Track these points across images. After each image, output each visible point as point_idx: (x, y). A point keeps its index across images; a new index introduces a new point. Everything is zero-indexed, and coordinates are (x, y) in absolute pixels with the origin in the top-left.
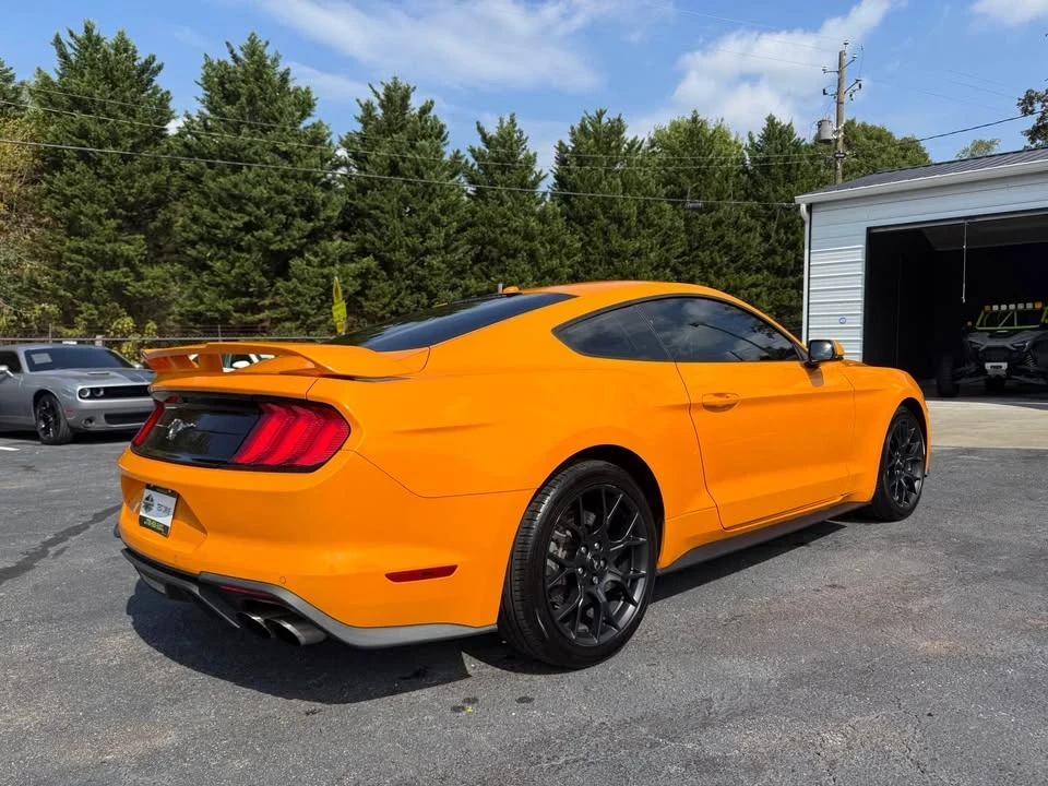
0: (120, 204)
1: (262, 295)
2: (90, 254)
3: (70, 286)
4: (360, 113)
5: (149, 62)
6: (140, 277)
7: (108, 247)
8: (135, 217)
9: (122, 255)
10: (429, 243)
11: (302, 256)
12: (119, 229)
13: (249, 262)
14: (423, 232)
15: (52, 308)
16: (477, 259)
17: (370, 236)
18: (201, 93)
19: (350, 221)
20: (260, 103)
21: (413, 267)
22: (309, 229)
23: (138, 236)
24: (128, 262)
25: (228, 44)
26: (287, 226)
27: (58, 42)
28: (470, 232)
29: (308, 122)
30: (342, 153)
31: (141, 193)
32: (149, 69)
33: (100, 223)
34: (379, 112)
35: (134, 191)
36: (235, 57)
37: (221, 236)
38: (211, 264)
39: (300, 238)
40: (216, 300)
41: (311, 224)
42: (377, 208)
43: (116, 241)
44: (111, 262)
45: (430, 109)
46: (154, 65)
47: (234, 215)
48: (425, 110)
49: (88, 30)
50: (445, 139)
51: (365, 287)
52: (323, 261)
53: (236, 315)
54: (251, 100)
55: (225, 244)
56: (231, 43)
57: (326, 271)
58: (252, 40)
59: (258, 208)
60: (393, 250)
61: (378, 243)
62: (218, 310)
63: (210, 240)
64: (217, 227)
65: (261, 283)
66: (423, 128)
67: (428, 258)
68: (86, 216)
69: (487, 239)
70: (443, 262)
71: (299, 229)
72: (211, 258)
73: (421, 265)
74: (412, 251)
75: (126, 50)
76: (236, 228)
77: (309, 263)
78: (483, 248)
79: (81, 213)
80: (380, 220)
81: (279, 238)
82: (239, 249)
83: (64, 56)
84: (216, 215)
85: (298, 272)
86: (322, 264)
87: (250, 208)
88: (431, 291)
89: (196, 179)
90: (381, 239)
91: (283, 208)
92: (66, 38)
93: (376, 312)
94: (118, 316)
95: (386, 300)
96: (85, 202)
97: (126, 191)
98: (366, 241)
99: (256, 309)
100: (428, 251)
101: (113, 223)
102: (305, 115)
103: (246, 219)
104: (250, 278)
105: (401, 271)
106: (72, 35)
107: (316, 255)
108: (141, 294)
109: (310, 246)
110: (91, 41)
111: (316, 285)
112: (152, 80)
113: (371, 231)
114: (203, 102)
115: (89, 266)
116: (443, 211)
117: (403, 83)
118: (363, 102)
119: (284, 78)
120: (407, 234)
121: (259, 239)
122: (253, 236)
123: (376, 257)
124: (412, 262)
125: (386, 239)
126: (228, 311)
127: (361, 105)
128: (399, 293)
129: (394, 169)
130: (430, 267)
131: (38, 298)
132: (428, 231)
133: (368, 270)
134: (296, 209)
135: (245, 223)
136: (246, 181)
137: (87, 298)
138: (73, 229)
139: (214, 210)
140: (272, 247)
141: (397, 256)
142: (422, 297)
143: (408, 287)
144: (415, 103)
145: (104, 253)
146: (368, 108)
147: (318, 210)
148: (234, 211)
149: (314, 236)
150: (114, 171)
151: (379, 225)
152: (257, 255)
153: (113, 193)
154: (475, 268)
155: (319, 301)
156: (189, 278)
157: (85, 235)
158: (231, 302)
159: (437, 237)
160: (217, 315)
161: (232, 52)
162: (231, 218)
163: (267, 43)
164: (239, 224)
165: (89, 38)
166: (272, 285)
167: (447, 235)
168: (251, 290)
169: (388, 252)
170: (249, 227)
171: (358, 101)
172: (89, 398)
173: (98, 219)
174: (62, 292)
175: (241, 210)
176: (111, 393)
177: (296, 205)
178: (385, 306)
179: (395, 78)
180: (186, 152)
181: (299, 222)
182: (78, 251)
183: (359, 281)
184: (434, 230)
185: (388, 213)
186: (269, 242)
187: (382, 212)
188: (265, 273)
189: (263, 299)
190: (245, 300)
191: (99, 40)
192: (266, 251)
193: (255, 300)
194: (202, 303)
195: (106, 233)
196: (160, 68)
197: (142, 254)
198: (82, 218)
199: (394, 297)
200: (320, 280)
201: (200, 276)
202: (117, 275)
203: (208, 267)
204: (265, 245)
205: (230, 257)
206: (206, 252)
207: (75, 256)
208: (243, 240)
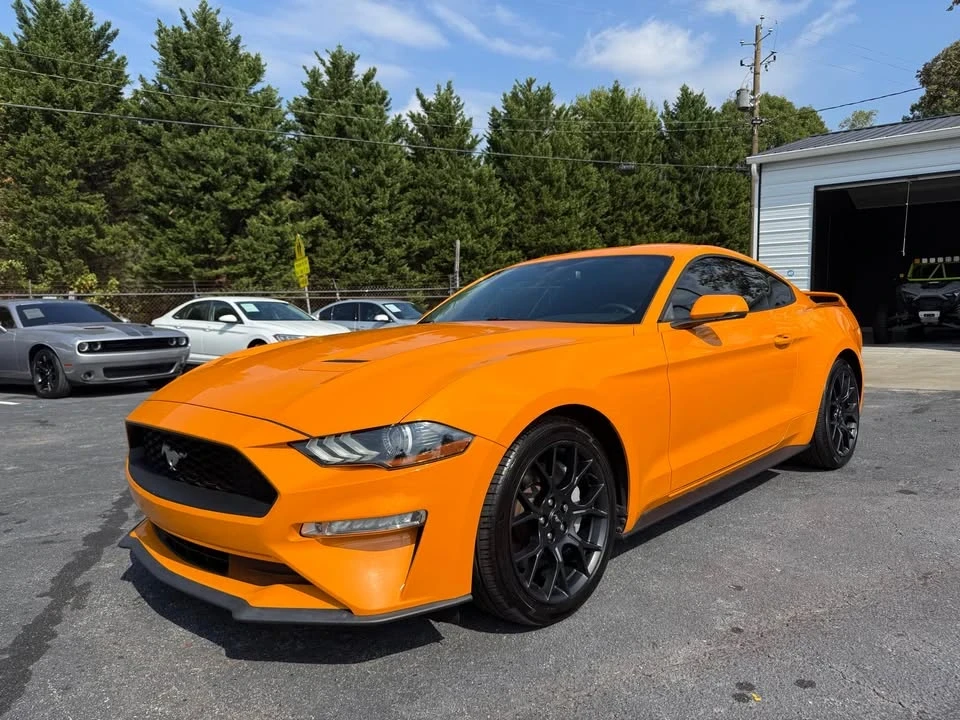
0: (81, 165)
1: (219, 253)
2: (54, 212)
3: (35, 243)
4: (307, 79)
5: (104, 29)
6: (101, 235)
7: (72, 206)
8: (94, 177)
9: (85, 214)
10: (374, 204)
11: (257, 214)
12: (80, 189)
13: (210, 220)
14: (369, 193)
15: (17, 264)
16: (419, 218)
17: (320, 196)
18: (157, 57)
19: (300, 183)
20: (214, 69)
21: (361, 225)
22: (262, 189)
23: (98, 196)
24: (91, 220)
25: (181, 10)
26: (244, 186)
27: (19, 7)
28: (412, 193)
29: (258, 87)
30: (290, 117)
31: (101, 155)
32: (105, 36)
33: (63, 183)
34: (325, 78)
35: (95, 153)
36: (188, 25)
37: (181, 195)
38: (173, 220)
39: (254, 199)
40: (178, 256)
41: (264, 184)
42: (325, 169)
43: (78, 199)
44: (76, 219)
45: (373, 76)
46: (110, 31)
47: (192, 176)
48: (368, 78)
50: (387, 105)
51: (316, 243)
52: (276, 220)
53: (196, 270)
54: (207, 66)
55: (187, 203)
56: (184, 10)
57: (280, 229)
58: (203, 7)
59: (215, 169)
60: (343, 210)
61: (327, 203)
62: (179, 266)
63: (174, 201)
64: (177, 187)
65: (219, 240)
66: (367, 94)
67: (376, 218)
68: (51, 176)
69: (428, 200)
70: (389, 221)
71: (253, 189)
72: (173, 216)
73: (369, 223)
74: (359, 210)
75: (83, 17)
76: (195, 188)
77: (264, 222)
78: (424, 208)
79: (46, 173)
80: (330, 181)
81: (235, 199)
82: (200, 207)
83: (24, 20)
84: (174, 176)
85: (254, 230)
86: (276, 223)
87: (209, 169)
88: (378, 249)
89: (155, 141)
90: (330, 199)
91: (238, 169)
93: (327, 269)
94: (80, 273)
95: (336, 257)
96: (50, 163)
97: (88, 153)
98: (316, 201)
99: (218, 265)
100: (374, 211)
101: (74, 183)
102: (256, 80)
103: (204, 179)
104: (208, 235)
105: (350, 229)
107: (270, 214)
108: (104, 250)
109: (262, 206)
110: (50, 7)
111: (271, 242)
112: (107, 46)
113: (321, 191)
114: (158, 67)
115: (54, 224)
116: (388, 172)
117: (347, 51)
118: (310, 69)
119: (236, 44)
120: (355, 194)
121: (217, 199)
122: (211, 195)
123: (326, 216)
124: (359, 222)
125: (335, 199)
126: (188, 266)
127: (307, 72)
128: (347, 250)
129: (340, 131)
130: (378, 225)
131: (5, 254)
132: (373, 191)
133: (318, 228)
134: (250, 170)
135: (202, 183)
136: (203, 143)
137: (53, 254)
138: (37, 188)
139: (172, 170)
140: (230, 207)
141: (346, 215)
142: (370, 254)
143: (356, 245)
144: (360, 70)
145: (69, 212)
146: (314, 75)
147: (271, 171)
148: (192, 172)
149: (267, 196)
150: (77, 133)
151: (327, 184)
152: (216, 214)
153: (76, 154)
154: (418, 227)
155: (274, 257)
156: (154, 234)
157: (50, 192)
158: (192, 258)
159: (382, 198)
160: (177, 270)
161: (185, 19)
162: (190, 179)
163: (218, 11)
164: (197, 184)
165: (49, 4)
166: (229, 241)
167: (392, 195)
168: (211, 246)
169: (339, 211)
170: (207, 188)
171: (305, 67)
172: (87, 352)
173: (62, 179)
174: (27, 249)
175: (200, 171)
176: (108, 347)
177: (250, 166)
178: (335, 262)
179: (340, 46)
181: (253, 183)
182: (44, 209)
183: (310, 239)
184: (379, 191)
185: (336, 174)
186: (226, 202)
187: (332, 174)
188: (222, 231)
189: (220, 256)
190: (202, 257)
191: (57, 6)
192: (225, 211)
193: (213, 256)
194: (164, 258)
195: (70, 192)
196: (115, 34)
197: (103, 213)
198: (47, 178)
199: (343, 255)
200: (275, 238)
201: (163, 232)
202: (82, 231)
203: (172, 226)
204: (223, 206)
205: (192, 216)
206: (168, 210)
207: (42, 214)
208: (203, 199)
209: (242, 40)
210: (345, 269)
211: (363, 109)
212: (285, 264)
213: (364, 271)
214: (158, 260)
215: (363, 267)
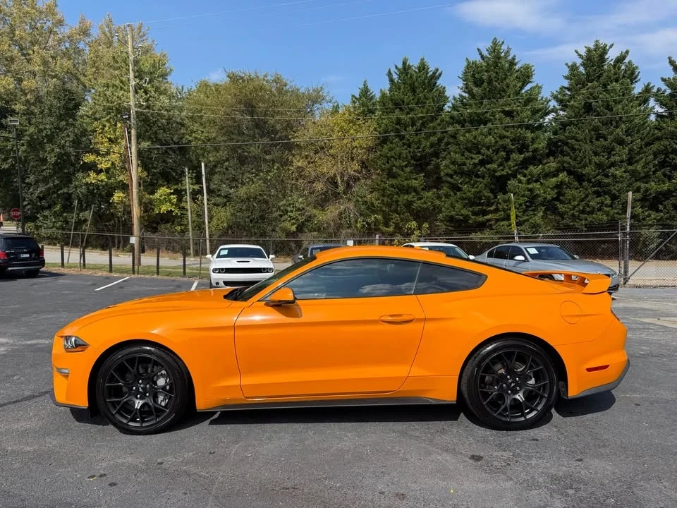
0: (413, 158)
1: (490, 205)
2: (397, 188)
3: (389, 205)
4: (566, 72)
5: (434, 73)
6: (420, 197)
7: (406, 183)
8: (421, 164)
9: (412, 187)
10: (612, 159)
11: (516, 177)
12: (411, 172)
13: (482, 184)
14: (609, 151)
15: (379, 217)
16: (662, 164)
17: (567, 159)
18: (461, 84)
19: (554, 149)
20: (494, 83)
21: (599, 177)
22: (521, 159)
23: (421, 175)
24: (415, 190)
25: (478, 50)
26: (508, 159)
27: (390, 74)
28: (655, 147)
29: (528, 87)
30: (553, 104)
31: (423, 151)
32: (435, 77)
33: (403, 170)
34: (582, 69)
35: (420, 150)
36: (482, 57)
37: (466, 169)
38: (460, 186)
39: (514, 166)
40: (462, 209)
41: (522, 156)
42: (573, 138)
43: (410, 179)
44: (406, 190)
45: (624, 58)
46: (437, 74)
47: (473, 156)
48: (620, 60)
49: (404, 63)
50: (636, 77)
51: (559, 194)
52: (528, 180)
53: (472, 217)
54: (490, 82)
55: (469, 174)
56: (480, 48)
57: (530, 186)
58: (495, 43)
59: (488, 150)
60: (584, 167)
61: (573, 163)
62: (462, 215)
63: (462, 173)
64: (464, 164)
65: (489, 197)
66: (615, 74)
67: (612, 170)
68: (396, 167)
69: (670, 150)
70: (625, 172)
71: (514, 160)
72: (461, 183)
73: (607, 176)
74: (600, 166)
75: (424, 69)
76: (474, 164)
77: (520, 182)
78: (667, 156)
79: (394, 166)
80: (575, 146)
81: (501, 168)
82: (477, 176)
83: (391, 80)
84: (464, 158)
85: (512, 188)
86: (528, 182)
87: (484, 150)
88: (614, 195)
89: (454, 137)
90: (575, 160)
91: (504, 148)
92: (393, 70)
93: (567, 212)
94: (410, 221)
95: (576, 203)
96: (396, 159)
97: (416, 151)
98: (565, 162)
99: (484, 213)
100: (613, 165)
101: (408, 169)
102: (525, 83)
103: (481, 157)
104: (482, 194)
105: (589, 181)
106: (396, 67)
107: (525, 176)
108: (420, 207)
109: (520, 170)
110: (405, 69)
111: (523, 196)
112: (436, 83)
113: (568, 155)
114: (462, 89)
115: (397, 194)
116: (628, 133)
117: (602, 42)
118: (570, 64)
119: (512, 63)
120: (596, 154)
121: (489, 170)
122: (485, 168)
123: (570, 173)
124: (599, 174)
125: (579, 159)
126: (468, 215)
127: (569, 67)
128: (587, 196)
129: (588, 108)
130: (614, 176)
131: (374, 212)
132: (613, 149)
133: (562, 182)
134: (513, 147)
135: (480, 160)
136: (482, 134)
137: (396, 211)
138: (391, 175)
139: (463, 155)
140: (497, 174)
141: (587, 171)
142: (606, 199)
143: (595, 192)
144: (612, 55)
145: (404, 186)
146: (573, 68)
147: (529, 146)
148: (474, 154)
149: (525, 164)
150: (411, 140)
151: (573, 149)
152: (487, 180)
153: (410, 152)
154: (659, 174)
155: (524, 207)
156: (450, 195)
157: (395, 176)
158: (471, 209)
159: (621, 153)
160: (462, 218)
161: (480, 54)
162: (472, 158)
163: (503, 43)
164: (476, 161)
165: (404, 68)
166: (496, 197)
167: (631, 150)
168: (482, 201)
169: (581, 168)
170: (482, 163)
171: (567, 64)
173: (401, 168)
174: (384, 209)
175: (479, 153)
177: (512, 145)
178: (574, 207)
179: (597, 41)
180: (451, 121)
181: (514, 156)
182: (392, 186)
183: (556, 191)
184: (618, 148)
185: (581, 140)
186: (495, 171)
187: (576, 140)
188: (492, 191)
189: (490, 207)
190: (477, 208)
191: (410, 67)
192: (493, 176)
193: (484, 208)
194: (454, 211)
195: (405, 175)
196: (440, 75)
197: (422, 185)
198: (394, 168)
199: (582, 200)
200: (526, 193)
201: (455, 194)
202: (409, 197)
203: (459, 189)
204: (492, 173)
205: (472, 182)
206: (458, 180)
207: (391, 189)
208: (479, 171)
209: (516, 57)
210: (583, 212)
211: (609, 87)
212: (533, 210)
213: (599, 213)
214: (450, 212)
215: (599, 210)
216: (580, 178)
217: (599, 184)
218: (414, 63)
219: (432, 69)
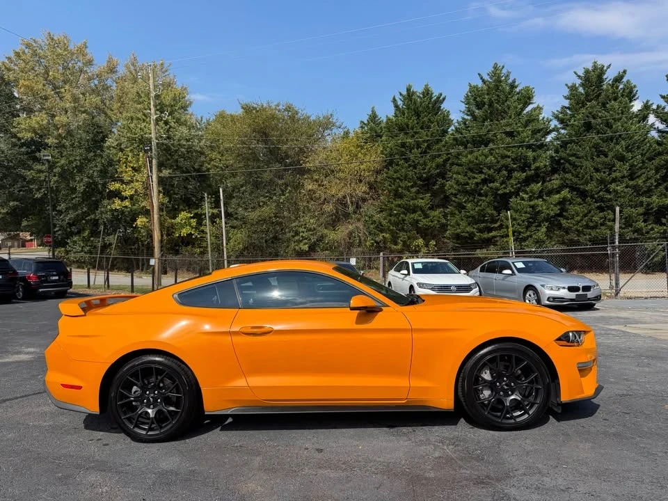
0: (420, 178)
1: (494, 221)
2: (403, 207)
3: (396, 224)
4: (566, 92)
5: (439, 98)
6: (426, 216)
7: (412, 202)
8: (427, 184)
9: (418, 206)
10: (614, 175)
11: (518, 195)
12: (418, 192)
13: (484, 202)
14: (611, 168)
15: (387, 236)
17: (568, 176)
18: (463, 107)
19: (557, 166)
20: (495, 105)
21: (601, 193)
22: (523, 177)
23: (427, 195)
24: (421, 209)
25: (479, 74)
26: (509, 177)
27: (394, 100)
28: (656, 162)
29: (529, 108)
31: (429, 171)
32: (440, 100)
33: (409, 191)
34: (581, 90)
35: (426, 171)
36: (483, 81)
37: (469, 189)
38: (464, 205)
39: (516, 185)
40: (467, 226)
41: (525, 174)
42: (574, 155)
43: (417, 199)
44: (413, 210)
45: (622, 77)
46: (441, 98)
47: (476, 176)
48: (618, 79)
49: (408, 90)
50: (634, 96)
51: (563, 210)
52: (530, 196)
53: (478, 234)
54: (491, 105)
55: (472, 193)
57: (532, 203)
58: (496, 67)
59: (490, 169)
60: (587, 183)
61: (575, 180)
62: (468, 232)
63: (466, 192)
64: (467, 184)
65: (492, 214)
66: (614, 93)
67: (613, 186)
68: (402, 188)
70: (626, 187)
71: (516, 178)
72: (465, 202)
73: (608, 191)
74: (602, 182)
75: (428, 94)
76: (477, 183)
77: (523, 199)
79: (400, 186)
80: (576, 163)
81: (504, 186)
82: (480, 195)
83: (397, 106)
84: (466, 178)
85: (514, 205)
86: (530, 199)
87: (485, 170)
89: (457, 158)
90: (577, 177)
91: (506, 167)
92: (398, 97)
93: (571, 227)
94: (417, 238)
95: (579, 218)
96: (401, 180)
97: (422, 172)
98: (567, 179)
99: (490, 230)
100: (614, 180)
101: (414, 190)
102: (526, 104)
103: (483, 176)
104: (485, 212)
105: (592, 197)
106: (401, 94)
107: (527, 193)
108: (426, 225)
109: (523, 188)
110: (410, 94)
111: (526, 213)
112: (440, 107)
113: (570, 172)
114: (464, 112)
115: (404, 213)
116: (628, 149)
117: (600, 62)
118: (570, 85)
119: (513, 86)
120: (597, 170)
121: (491, 188)
122: (488, 187)
123: (573, 189)
124: (601, 190)
125: (580, 176)
126: (473, 232)
127: (568, 88)
128: (590, 212)
129: (588, 127)
130: (615, 191)
131: (382, 231)
132: (614, 166)
133: (565, 199)
134: (515, 166)
135: (482, 180)
136: (483, 154)
137: (403, 230)
138: (398, 195)
139: (466, 175)
140: (499, 192)
141: (588, 187)
142: (608, 215)
143: (598, 208)
144: (610, 76)
145: (410, 206)
146: (573, 88)
147: (531, 164)
148: (476, 173)
149: (528, 181)
150: (417, 162)
151: (575, 166)
152: (490, 198)
153: (416, 173)
154: (661, 188)
155: (527, 223)
156: (455, 214)
157: (401, 196)
158: (476, 227)
159: (622, 169)
160: (467, 235)
161: (482, 78)
162: (474, 178)
163: (503, 67)
164: (478, 180)
165: (408, 94)
166: (499, 215)
167: (632, 166)
168: (486, 218)
169: (582, 184)
170: (485, 181)
171: (567, 85)
173: (407, 188)
174: (391, 228)
175: (481, 172)
177: (515, 164)
178: (578, 223)
179: (595, 62)
180: (455, 143)
181: (517, 174)
182: (399, 206)
183: (559, 207)
184: (618, 164)
185: (583, 157)
186: (497, 189)
187: (577, 158)
188: (495, 208)
189: (494, 223)
190: (482, 226)
191: (414, 93)
192: (495, 195)
193: (489, 225)
194: (460, 229)
195: (411, 195)
196: (444, 99)
197: (428, 204)
198: (400, 189)
199: (585, 215)
200: (528, 209)
201: (460, 212)
202: (415, 216)
203: (464, 208)
204: (495, 192)
205: (476, 200)
206: (462, 199)
207: (397, 209)
208: (482, 189)
209: (517, 80)
210: (587, 226)
211: (608, 106)
212: (536, 226)
213: (603, 228)
214: (456, 230)
215: (602, 225)
216: (583, 194)
217: (602, 200)
218: (418, 89)
219: (436, 94)
